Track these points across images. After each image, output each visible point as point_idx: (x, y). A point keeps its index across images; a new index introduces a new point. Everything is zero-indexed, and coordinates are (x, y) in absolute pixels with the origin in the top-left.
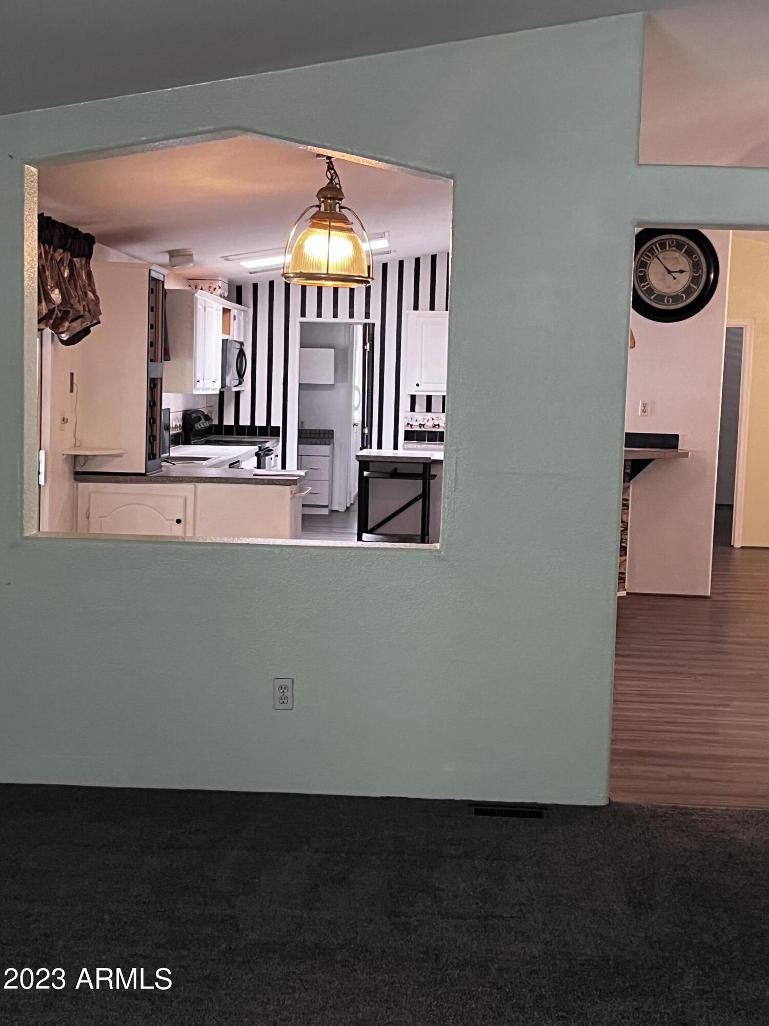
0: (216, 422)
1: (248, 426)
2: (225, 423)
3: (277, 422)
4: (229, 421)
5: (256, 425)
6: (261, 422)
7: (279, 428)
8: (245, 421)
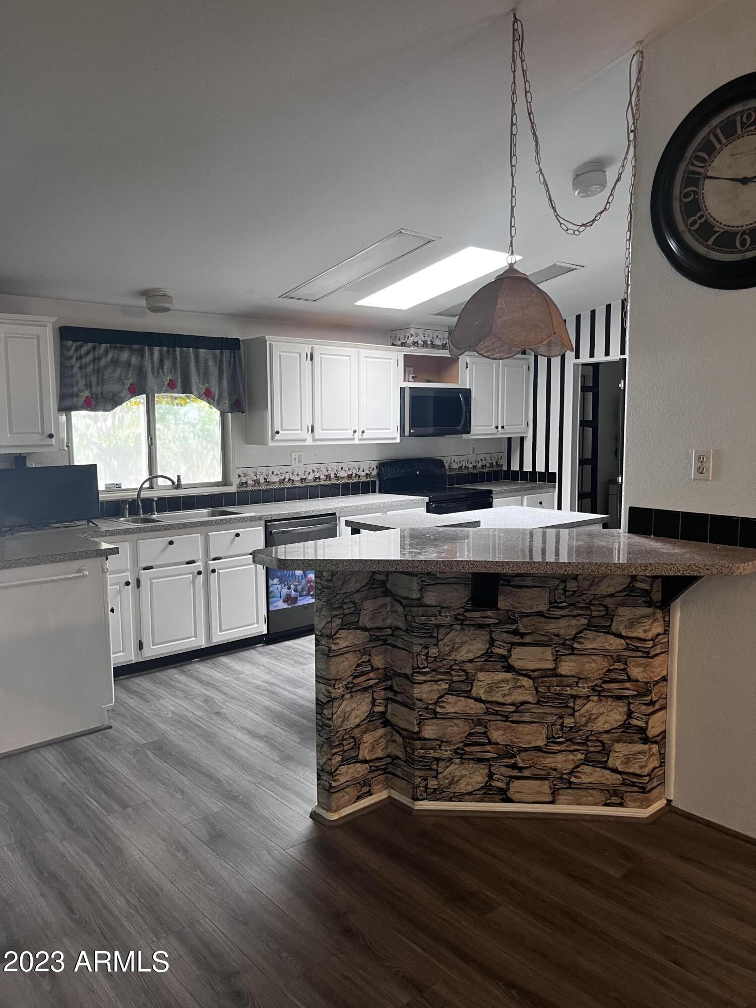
0: (505, 468)
1: (530, 472)
2: (512, 469)
3: (553, 468)
4: (515, 467)
5: (537, 470)
6: (540, 468)
7: (556, 473)
8: (528, 468)
